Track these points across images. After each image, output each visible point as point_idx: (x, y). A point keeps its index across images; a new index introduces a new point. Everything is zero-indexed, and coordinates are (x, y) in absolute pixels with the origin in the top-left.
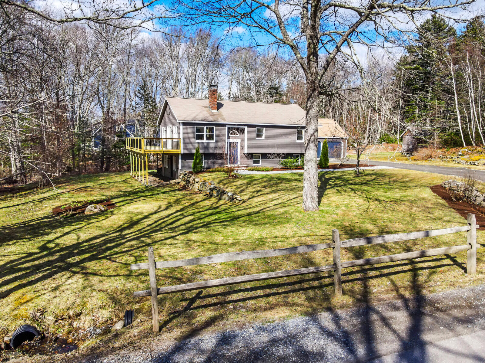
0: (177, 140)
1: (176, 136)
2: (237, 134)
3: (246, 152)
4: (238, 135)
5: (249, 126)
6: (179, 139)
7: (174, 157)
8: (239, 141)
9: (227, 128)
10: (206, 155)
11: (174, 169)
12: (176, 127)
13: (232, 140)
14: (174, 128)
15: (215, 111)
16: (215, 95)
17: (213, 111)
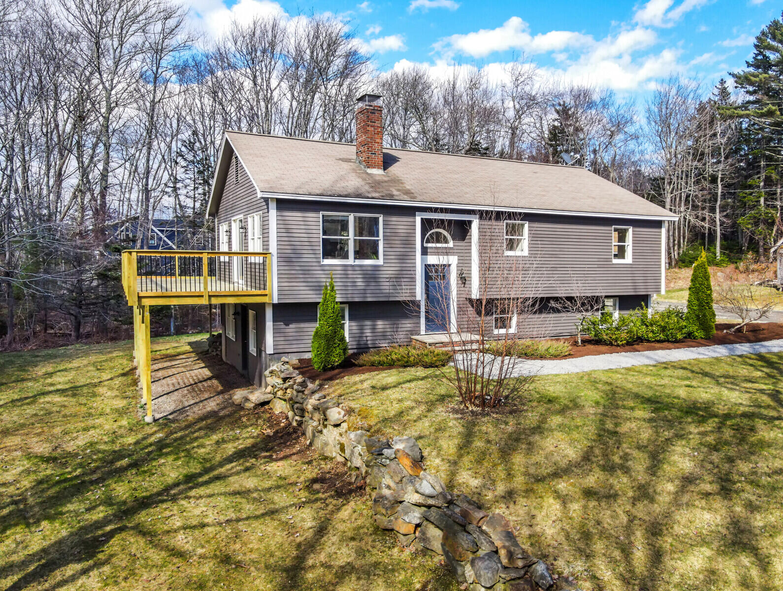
0: (258, 259)
1: (255, 246)
2: (446, 242)
3: (475, 295)
4: (451, 244)
5: (484, 215)
6: (265, 254)
7: (251, 313)
8: (453, 260)
9: (418, 219)
10: (352, 305)
11: (253, 350)
12: (257, 218)
13: (432, 260)
14: (250, 220)
15: (377, 172)
16: (377, 124)
17: (369, 171)
